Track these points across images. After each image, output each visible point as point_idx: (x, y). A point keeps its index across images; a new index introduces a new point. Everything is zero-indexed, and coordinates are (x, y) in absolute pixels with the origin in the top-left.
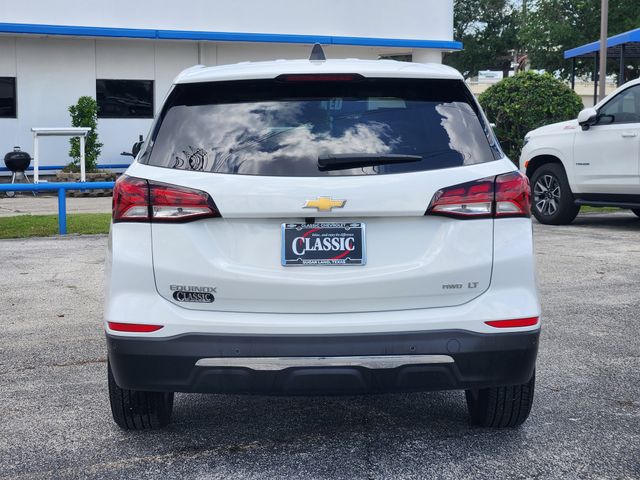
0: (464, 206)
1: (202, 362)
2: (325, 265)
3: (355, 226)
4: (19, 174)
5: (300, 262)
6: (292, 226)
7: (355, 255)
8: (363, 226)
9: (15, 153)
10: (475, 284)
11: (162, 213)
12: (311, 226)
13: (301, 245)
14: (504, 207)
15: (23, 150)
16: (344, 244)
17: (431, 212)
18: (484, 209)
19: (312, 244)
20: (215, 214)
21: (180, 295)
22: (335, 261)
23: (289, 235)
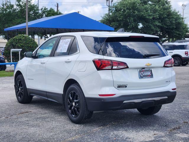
1: (125, 102)
2: (147, 78)
3: (151, 69)
5: (143, 78)
6: (140, 70)
7: (151, 76)
8: (152, 69)
11: (114, 67)
12: (144, 70)
13: (142, 74)
16: (149, 73)
17: (164, 66)
19: (144, 74)
20: (128, 67)
21: (119, 87)
23: (140, 72)
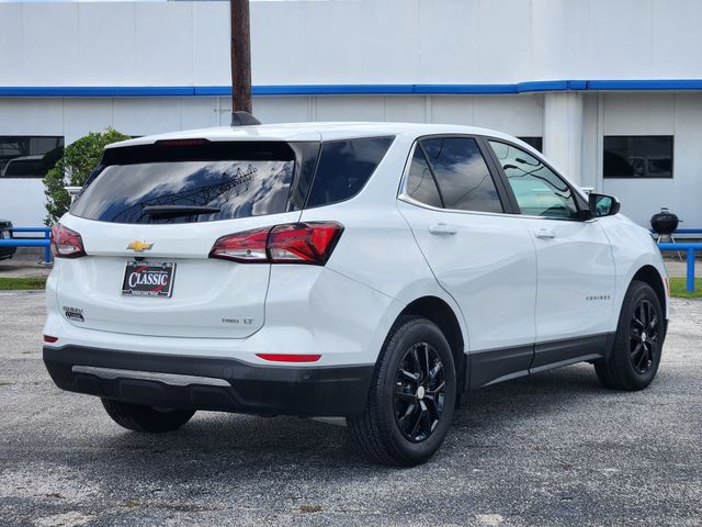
0: (249, 252)
2: (146, 295)
3: (168, 265)
4: (665, 237)
5: (132, 293)
6: (131, 264)
7: (164, 289)
8: (174, 266)
9: (662, 214)
10: (250, 321)
12: (141, 264)
13: (134, 280)
14: (280, 254)
15: (670, 212)
16: (159, 280)
17: (212, 255)
18: (262, 255)
19: (141, 278)
20: (82, 253)
22: (151, 293)
23: (129, 270)
